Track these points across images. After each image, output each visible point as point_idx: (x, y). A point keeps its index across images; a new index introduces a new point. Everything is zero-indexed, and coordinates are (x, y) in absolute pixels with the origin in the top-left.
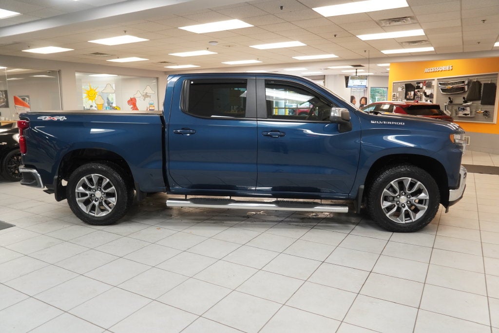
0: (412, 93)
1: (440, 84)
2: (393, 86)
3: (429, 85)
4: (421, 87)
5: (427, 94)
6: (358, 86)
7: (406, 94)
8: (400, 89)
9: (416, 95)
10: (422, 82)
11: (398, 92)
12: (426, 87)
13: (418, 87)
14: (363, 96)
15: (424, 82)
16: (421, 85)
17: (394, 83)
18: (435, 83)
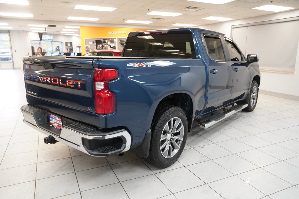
0: (101, 45)
1: (120, 41)
2: (85, 41)
3: (112, 41)
4: (106, 42)
5: (111, 46)
6: (48, 40)
7: (96, 46)
8: (91, 43)
9: (104, 47)
10: (107, 40)
11: (89, 44)
12: (110, 42)
13: (105, 42)
14: (39, 47)
15: (109, 40)
16: (106, 41)
17: (85, 39)
18: (116, 41)
